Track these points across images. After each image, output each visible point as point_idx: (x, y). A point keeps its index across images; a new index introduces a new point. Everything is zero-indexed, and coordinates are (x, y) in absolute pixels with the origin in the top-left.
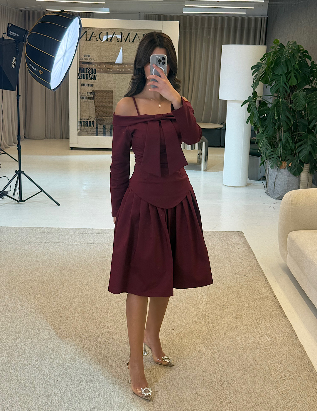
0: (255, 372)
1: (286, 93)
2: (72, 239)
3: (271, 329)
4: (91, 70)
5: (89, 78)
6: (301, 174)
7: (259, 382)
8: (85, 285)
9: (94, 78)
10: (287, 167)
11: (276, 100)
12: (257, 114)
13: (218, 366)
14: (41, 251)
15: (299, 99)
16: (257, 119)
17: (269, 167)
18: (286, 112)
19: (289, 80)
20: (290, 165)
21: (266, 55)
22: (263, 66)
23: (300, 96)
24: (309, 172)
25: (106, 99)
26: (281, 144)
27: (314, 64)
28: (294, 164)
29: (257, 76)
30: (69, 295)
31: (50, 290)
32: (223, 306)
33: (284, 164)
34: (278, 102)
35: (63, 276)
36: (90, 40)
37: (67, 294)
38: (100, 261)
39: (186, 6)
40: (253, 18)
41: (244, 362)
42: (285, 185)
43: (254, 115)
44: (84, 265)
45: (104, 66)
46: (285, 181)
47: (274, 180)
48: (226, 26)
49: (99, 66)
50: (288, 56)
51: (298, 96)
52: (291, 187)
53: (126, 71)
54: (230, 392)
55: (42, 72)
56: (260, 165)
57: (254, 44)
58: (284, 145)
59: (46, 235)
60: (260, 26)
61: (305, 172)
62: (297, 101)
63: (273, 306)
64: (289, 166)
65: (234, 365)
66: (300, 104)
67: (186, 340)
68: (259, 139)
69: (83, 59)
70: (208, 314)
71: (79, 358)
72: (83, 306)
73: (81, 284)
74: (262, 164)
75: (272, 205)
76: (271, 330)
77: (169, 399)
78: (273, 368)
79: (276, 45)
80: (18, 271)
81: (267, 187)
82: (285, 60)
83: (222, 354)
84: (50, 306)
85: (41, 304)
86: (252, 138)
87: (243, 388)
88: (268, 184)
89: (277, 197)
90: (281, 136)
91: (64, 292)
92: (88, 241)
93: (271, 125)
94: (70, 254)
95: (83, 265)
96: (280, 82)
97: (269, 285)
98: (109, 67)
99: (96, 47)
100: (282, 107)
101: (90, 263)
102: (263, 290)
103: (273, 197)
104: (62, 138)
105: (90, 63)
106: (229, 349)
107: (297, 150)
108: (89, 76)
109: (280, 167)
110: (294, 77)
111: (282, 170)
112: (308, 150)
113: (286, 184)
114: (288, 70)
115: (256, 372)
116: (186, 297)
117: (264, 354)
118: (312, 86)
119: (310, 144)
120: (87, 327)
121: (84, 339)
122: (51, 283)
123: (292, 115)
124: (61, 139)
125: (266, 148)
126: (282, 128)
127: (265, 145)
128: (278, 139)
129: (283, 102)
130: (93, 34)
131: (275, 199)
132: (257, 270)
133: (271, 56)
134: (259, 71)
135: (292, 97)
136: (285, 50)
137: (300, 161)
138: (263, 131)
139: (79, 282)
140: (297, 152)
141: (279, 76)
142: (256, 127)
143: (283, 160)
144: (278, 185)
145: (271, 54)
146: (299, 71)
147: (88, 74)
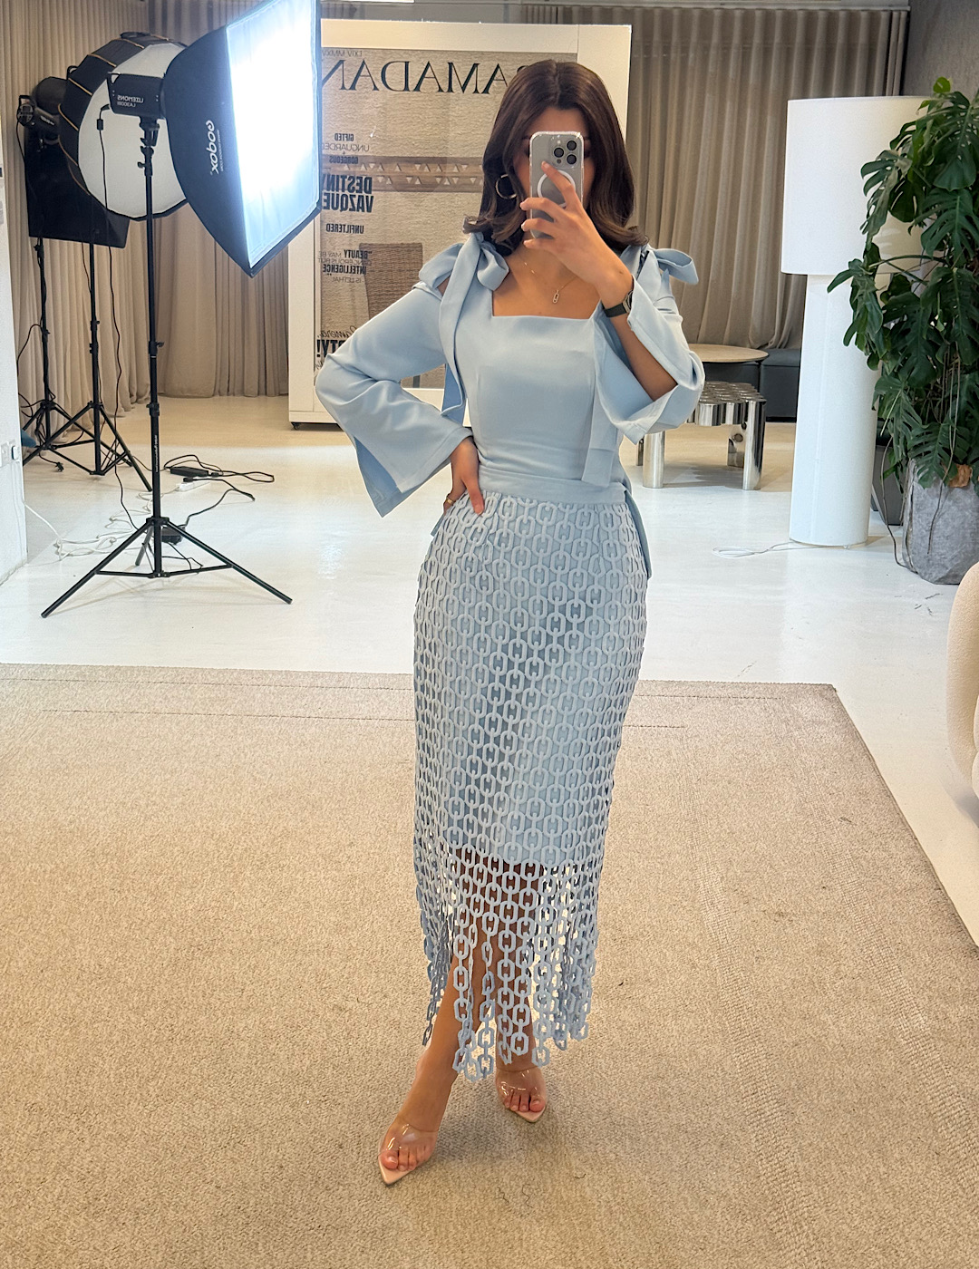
0: (885, 1124)
2: (303, 704)
3: (930, 990)
4: (357, 181)
5: (350, 206)
7: (896, 1155)
8: (347, 848)
9: (366, 209)
10: (971, 483)
11: (938, 270)
12: (880, 319)
13: (768, 1102)
14: (208, 741)
16: (876, 333)
17: (915, 483)
18: (974, 308)
21: (908, 129)
22: (900, 164)
25: (400, 271)
26: (954, 409)
29: (879, 195)
31: (240, 859)
32: (777, 918)
33: (964, 471)
34: (945, 278)
36: (353, 87)
37: (293, 875)
38: (390, 773)
40: (864, 14)
41: (849, 1093)
42: (964, 537)
43: (869, 318)
44: (342, 784)
45: (397, 169)
46: (966, 526)
47: (928, 523)
48: (777, 39)
49: (380, 168)
53: (464, 184)
54: (809, 1183)
56: (886, 474)
57: (867, 95)
58: (964, 414)
59: (223, 693)
60: (885, 39)
63: (936, 919)
65: (816, 1101)
67: (665, 1020)
68: (884, 393)
69: (332, 147)
70: (730, 941)
71: (334, 1072)
72: (341, 911)
73: (335, 843)
74: (894, 474)
75: (927, 598)
76: (931, 994)
77: (618, 1204)
78: (940, 1110)
79: (940, 96)
80: (142, 803)
81: (909, 546)
82: (969, 143)
83: (777, 1066)
84: (241, 909)
85: (213, 904)
87: (849, 1173)
88: (910, 536)
89: (941, 576)
90: (955, 384)
91: (284, 866)
92: (353, 711)
93: (924, 351)
95: (339, 785)
96: (954, 216)
97: (920, 852)
98: (411, 172)
99: (370, 108)
100: (959, 294)
101: (362, 779)
102: (903, 868)
103: (927, 577)
104: (266, 394)
105: (353, 160)
106: (801, 1050)
108: (349, 201)
109: (950, 481)
111: (958, 493)
113: (968, 535)
114: (978, 176)
115: (888, 1123)
116: (660, 887)
117: (910, 1066)
120: (355, 978)
121: (347, 1014)
122: (243, 838)
124: (263, 397)
125: (906, 421)
126: (958, 360)
127: (902, 411)
128: (945, 393)
129: (962, 276)
130: (365, 68)
131: (932, 582)
132: (881, 805)
133: (926, 134)
134: (887, 179)
136: (969, 112)
138: (897, 368)
139: (329, 838)
141: (951, 193)
142: (874, 356)
143: (961, 458)
144: (941, 538)
145: (925, 125)
147: (346, 195)
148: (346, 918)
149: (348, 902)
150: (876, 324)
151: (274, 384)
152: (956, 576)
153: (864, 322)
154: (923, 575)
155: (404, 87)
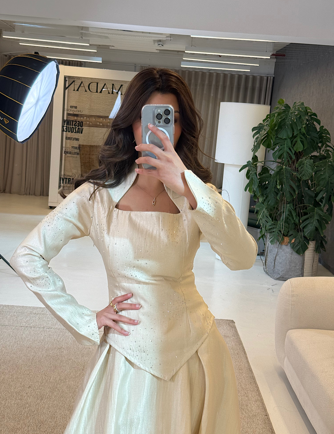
1: (291, 159)
2: (25, 321)
4: (78, 123)
5: (75, 131)
6: (305, 252)
8: (27, 388)
9: (80, 133)
10: (289, 243)
11: (278, 167)
12: (257, 183)
15: (305, 166)
16: (256, 187)
17: (269, 242)
18: (291, 181)
19: (294, 145)
20: (293, 241)
22: (265, 128)
23: (307, 164)
24: (314, 251)
26: (284, 216)
27: (324, 128)
28: (298, 241)
29: (258, 139)
33: (286, 239)
34: (281, 169)
36: (78, 90)
38: (53, 354)
39: (184, 59)
40: (258, 77)
42: (286, 263)
43: (254, 182)
44: (32, 358)
45: (94, 120)
46: (287, 259)
47: (273, 258)
48: (228, 84)
49: (88, 119)
50: (294, 118)
51: (304, 164)
52: (293, 266)
55: (7, 121)
56: (259, 238)
57: (259, 104)
58: (287, 218)
60: (265, 86)
61: (310, 250)
62: (302, 169)
63: (264, 430)
64: (292, 242)
66: (306, 173)
68: (258, 209)
69: (69, 110)
73: (23, 386)
74: (262, 238)
75: (272, 286)
81: (266, 265)
82: (291, 122)
86: (252, 207)
88: (267, 261)
89: (278, 277)
90: (284, 207)
92: (45, 325)
93: (273, 195)
94: (19, 343)
96: (284, 147)
97: (260, 398)
98: (99, 121)
100: (286, 175)
101: (41, 356)
102: (253, 405)
103: (273, 277)
104: (43, 195)
105: (77, 115)
107: (303, 224)
108: (74, 130)
109: (281, 243)
110: (300, 142)
111: (284, 247)
112: (314, 225)
113: (288, 263)
114: (293, 134)
118: (320, 153)
119: (316, 218)
123: (296, 184)
124: (41, 196)
125: (266, 220)
126: (285, 199)
127: (265, 216)
128: (280, 210)
129: (287, 169)
130: (82, 84)
131: (274, 279)
132: (247, 375)
133: (275, 118)
134: (261, 133)
135: (297, 165)
136: (290, 111)
137: (305, 237)
138: (263, 200)
139: (21, 384)
140: (301, 226)
141: (283, 139)
142: (255, 196)
143: (286, 235)
144: (278, 263)
145: (275, 115)
146: (305, 136)
147: (73, 127)
148: (18, 424)
149: (21, 416)
150: (256, 184)
151: (44, 193)
152: (283, 278)
153: (252, 183)
154: (271, 276)
155: (96, 91)
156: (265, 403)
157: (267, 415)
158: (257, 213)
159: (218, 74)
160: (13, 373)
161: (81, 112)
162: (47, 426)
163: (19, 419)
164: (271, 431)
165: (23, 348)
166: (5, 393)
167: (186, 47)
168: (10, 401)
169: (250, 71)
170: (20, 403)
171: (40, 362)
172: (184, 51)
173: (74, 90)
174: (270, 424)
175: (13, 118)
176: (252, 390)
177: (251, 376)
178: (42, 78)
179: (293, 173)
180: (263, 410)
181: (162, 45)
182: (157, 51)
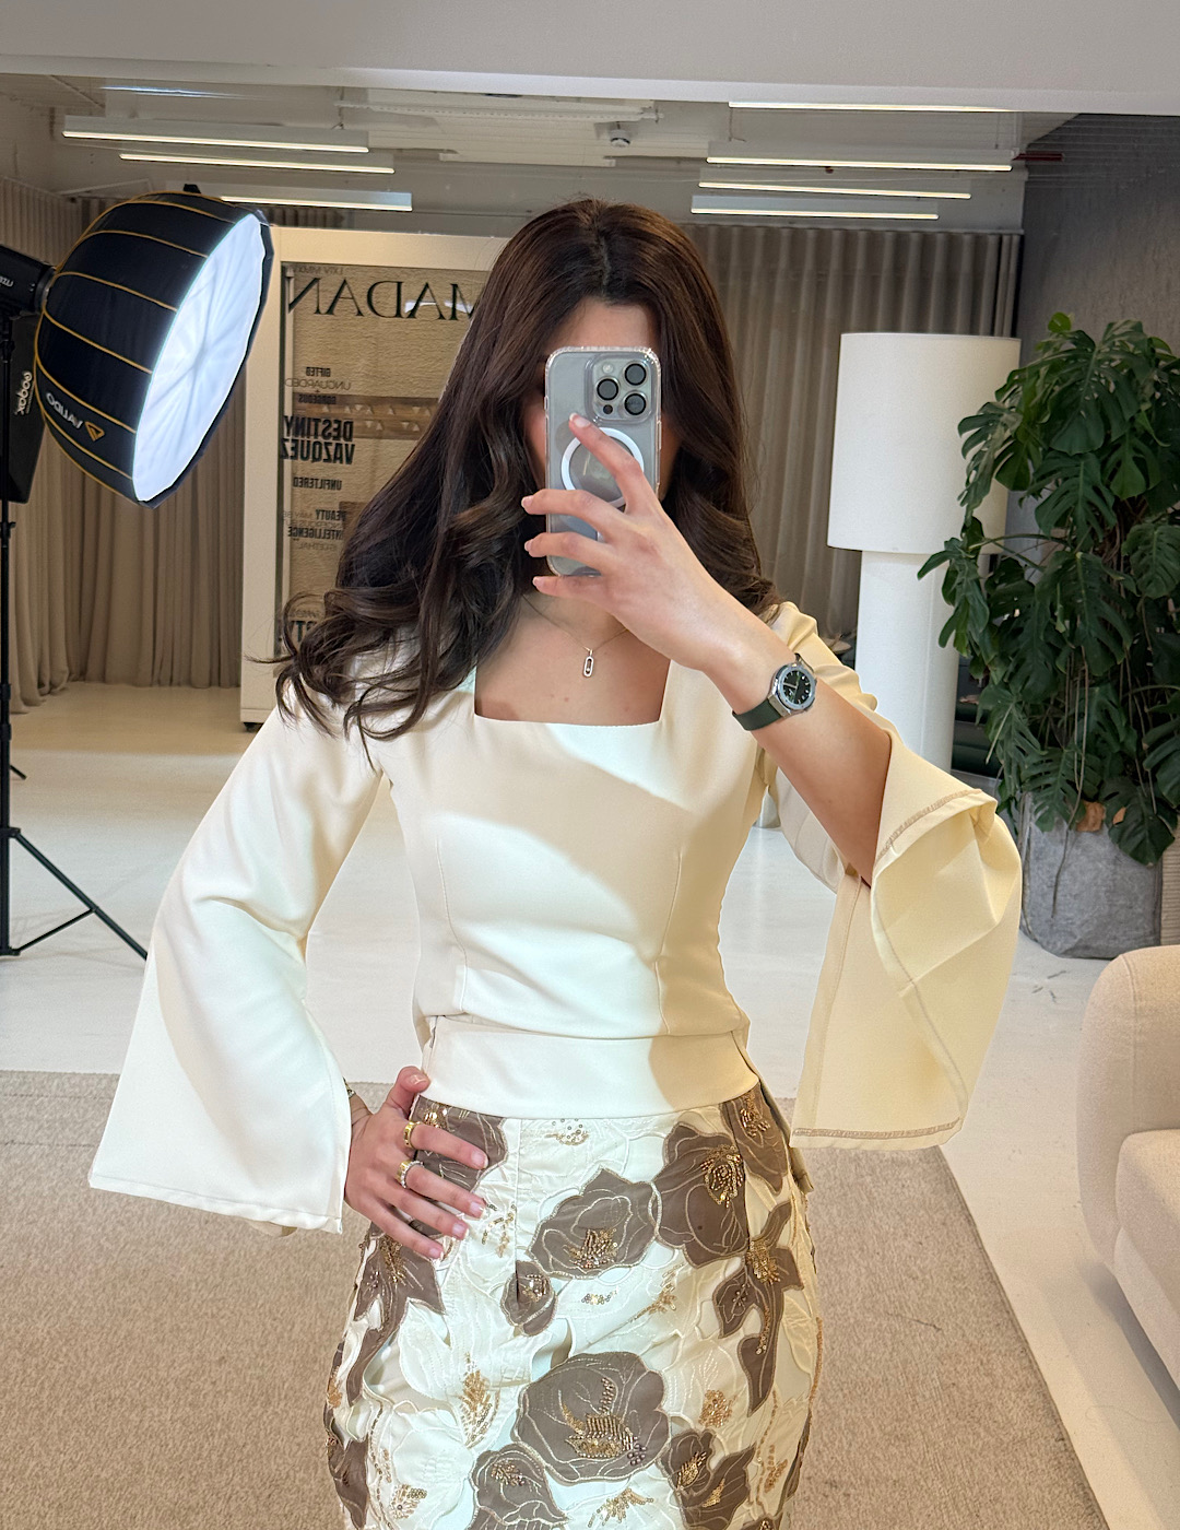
1: (1102, 526)
4: (335, 426)
5: (324, 456)
6: (1166, 853)
8: (213, 1367)
9: (344, 460)
10: (1105, 826)
11: (1058, 555)
12: (985, 614)
15: (1154, 550)
16: (981, 631)
17: (1033, 825)
18: (1104, 603)
19: (1111, 477)
20: (1119, 817)
21: (1016, 377)
22: (1007, 420)
23: (1159, 540)
26: (1082, 731)
28: (1136, 815)
29: (981, 458)
30: (134, 1415)
31: (53, 1387)
33: (1095, 811)
34: (1067, 564)
35: (124, 1316)
36: (330, 311)
37: (127, 1414)
39: (702, 185)
40: (967, 238)
42: (1098, 898)
43: (971, 612)
44: (225, 1259)
45: (390, 412)
46: (1099, 882)
47: (1051, 877)
48: (860, 265)
49: (368, 410)
50: (1110, 379)
51: (1147, 542)
52: (1122, 906)
55: (98, 432)
57: (971, 334)
58: (1094, 738)
60: (994, 268)
62: (1144, 560)
63: (1057, 1492)
64: (1115, 821)
66: (1157, 573)
68: (990, 707)
69: (303, 383)
73: (198, 1358)
74: (1005, 812)
75: (1047, 981)
79: (1057, 337)
82: (1096, 395)
84: (37, 1476)
86: (963, 700)
88: (1028, 893)
89: (1068, 946)
90: (1082, 699)
91: (116, 1399)
93: (1041, 655)
96: (1076, 485)
97: (1036, 1377)
98: (407, 415)
99: (357, 337)
100: (1085, 585)
102: (1012, 1404)
103: (1050, 947)
104: (219, 685)
105: (328, 400)
107: (1152, 755)
108: (324, 451)
109: (1077, 824)
110: (1129, 464)
111: (1087, 838)
113: (1102, 894)
114: (1108, 437)
123: (1124, 614)
124: (215, 689)
125: (1020, 745)
126: (1086, 668)
127: (1014, 732)
128: (1069, 710)
129: (1088, 562)
130: (346, 289)
131: (1057, 954)
132: (984, 1298)
133: (1039, 381)
134: (990, 437)
135: (1124, 545)
136: (1094, 356)
137: (1161, 801)
138: (1008, 674)
139: (190, 1349)
140: (1147, 764)
141: (1071, 458)
142: (977, 661)
143: (1091, 794)
144: (1068, 897)
145: (1038, 372)
146: (1152, 442)
147: (319, 443)
148: (191, 1491)
149: (199, 1462)
150: (981, 620)
151: (224, 674)
152: (1087, 947)
153: (964, 616)
154: (1045, 944)
155: (394, 313)
156: (1053, 1397)
157: (1063, 1438)
158: (984, 720)
159: (822, 233)
160: (160, 1311)
161: (347, 386)
162: (294, 1496)
163: (194, 1473)
164: (1081, 1493)
165: (191, 1225)
166: (138, 1385)
167: (710, 144)
168: (156, 1413)
169: (935, 217)
170: (192, 1419)
171: (252, 1270)
172: (704, 156)
173: (318, 311)
174: (1077, 1469)
175: (119, 420)
176: (1003, 1351)
177: (996, 1303)
178: (212, 274)
179: (1112, 575)
180: (1049, 1422)
181: (625, 140)
182: (607, 163)
